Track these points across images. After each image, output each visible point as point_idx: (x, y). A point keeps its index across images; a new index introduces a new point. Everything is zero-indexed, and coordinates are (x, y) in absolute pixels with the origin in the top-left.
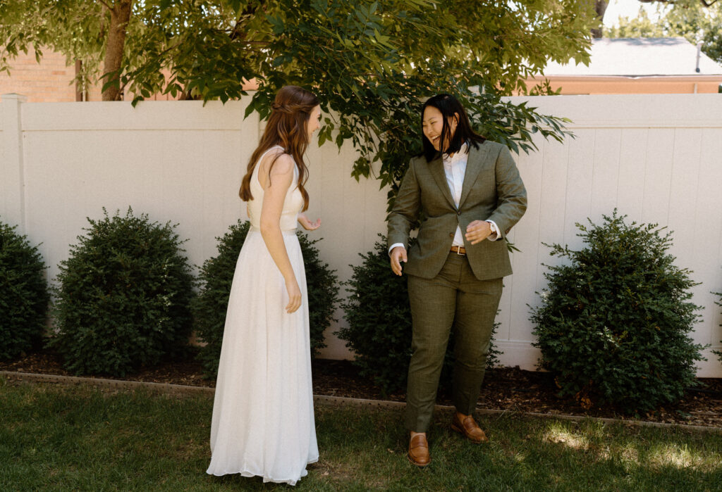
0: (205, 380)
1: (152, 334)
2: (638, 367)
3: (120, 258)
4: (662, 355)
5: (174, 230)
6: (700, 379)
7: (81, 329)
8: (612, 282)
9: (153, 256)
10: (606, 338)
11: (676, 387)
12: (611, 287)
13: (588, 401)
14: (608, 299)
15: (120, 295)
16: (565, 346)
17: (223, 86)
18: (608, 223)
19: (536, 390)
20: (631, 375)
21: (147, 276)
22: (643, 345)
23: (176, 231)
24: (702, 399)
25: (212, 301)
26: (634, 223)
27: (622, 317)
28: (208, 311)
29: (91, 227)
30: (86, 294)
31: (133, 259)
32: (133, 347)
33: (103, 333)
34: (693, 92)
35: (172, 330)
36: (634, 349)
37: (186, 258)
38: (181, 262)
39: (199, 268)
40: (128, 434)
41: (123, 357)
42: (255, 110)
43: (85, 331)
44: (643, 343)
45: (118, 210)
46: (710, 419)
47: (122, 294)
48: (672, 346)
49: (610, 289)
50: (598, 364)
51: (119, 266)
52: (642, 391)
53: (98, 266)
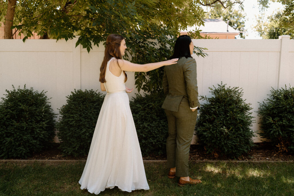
0: (63, 157)
1: (39, 139)
2: (235, 140)
3: (23, 107)
4: (243, 135)
5: (45, 94)
6: (255, 143)
7: (7, 139)
8: (224, 109)
9: (37, 105)
10: (224, 130)
11: (248, 147)
12: (224, 111)
13: (217, 154)
14: (223, 115)
15: (24, 123)
16: (209, 134)
17: (66, 34)
18: (220, 87)
19: (196, 152)
20: (233, 144)
21: (35, 114)
22: (237, 132)
24: (254, 151)
25: (67, 124)
26: (230, 87)
27: (229, 122)
28: (65, 128)
29: (8, 94)
30: (7, 123)
31: (29, 107)
32: (30, 145)
33: (16, 140)
35: (47, 136)
36: (234, 134)
37: (50, 106)
39: (59, 110)
41: (26, 150)
42: (80, 44)
44: (237, 131)
45: (19, 86)
46: (259, 158)
47: (25, 122)
48: (246, 132)
49: (223, 112)
50: (222, 140)
51: (22, 110)
52: (237, 149)
53: (13, 110)
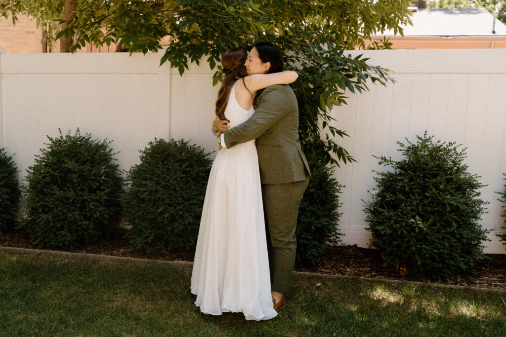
0: (130, 253)
1: (92, 219)
2: (441, 245)
3: (71, 165)
4: (458, 236)
5: (109, 145)
6: (487, 255)
7: (42, 215)
8: (423, 184)
9: (94, 164)
10: (417, 224)
11: (469, 259)
12: (422, 188)
13: (405, 269)
14: (419, 196)
15: (70, 191)
16: (388, 229)
17: (144, 42)
18: (420, 141)
19: (368, 262)
20: (436, 251)
21: (89, 178)
22: (444, 229)
23: (111, 146)
24: (488, 269)
25: (136, 196)
26: (439, 142)
27: (429, 209)
28: (133, 203)
29: (50, 142)
30: (45, 190)
31: (79, 166)
32: (79, 228)
33: (57, 218)
34: (490, 48)
35: (107, 216)
36: (438, 232)
37: (118, 166)
38: (115, 168)
39: (127, 172)
40: (73, 289)
41: (72, 236)
42: (167, 60)
43: (44, 216)
44: (444, 227)
45: (70, 131)
46: (494, 283)
47: (71, 190)
48: (465, 230)
49: (420, 189)
50: (411, 242)
51: (69, 171)
52: (443, 262)
53: (54, 170)
